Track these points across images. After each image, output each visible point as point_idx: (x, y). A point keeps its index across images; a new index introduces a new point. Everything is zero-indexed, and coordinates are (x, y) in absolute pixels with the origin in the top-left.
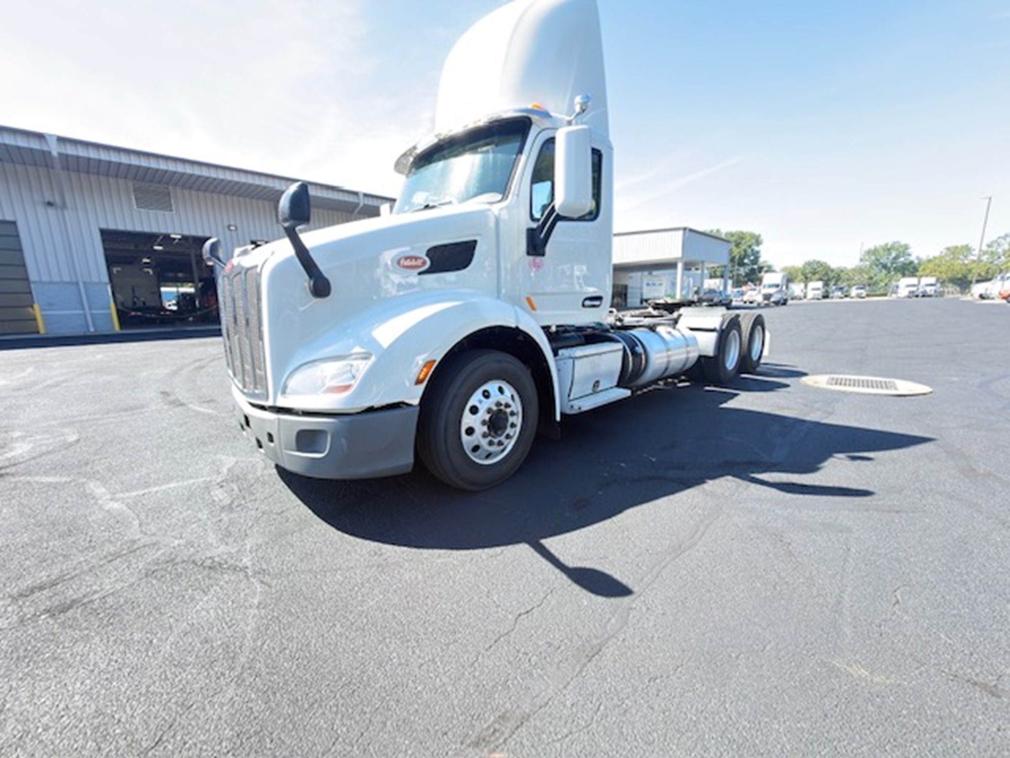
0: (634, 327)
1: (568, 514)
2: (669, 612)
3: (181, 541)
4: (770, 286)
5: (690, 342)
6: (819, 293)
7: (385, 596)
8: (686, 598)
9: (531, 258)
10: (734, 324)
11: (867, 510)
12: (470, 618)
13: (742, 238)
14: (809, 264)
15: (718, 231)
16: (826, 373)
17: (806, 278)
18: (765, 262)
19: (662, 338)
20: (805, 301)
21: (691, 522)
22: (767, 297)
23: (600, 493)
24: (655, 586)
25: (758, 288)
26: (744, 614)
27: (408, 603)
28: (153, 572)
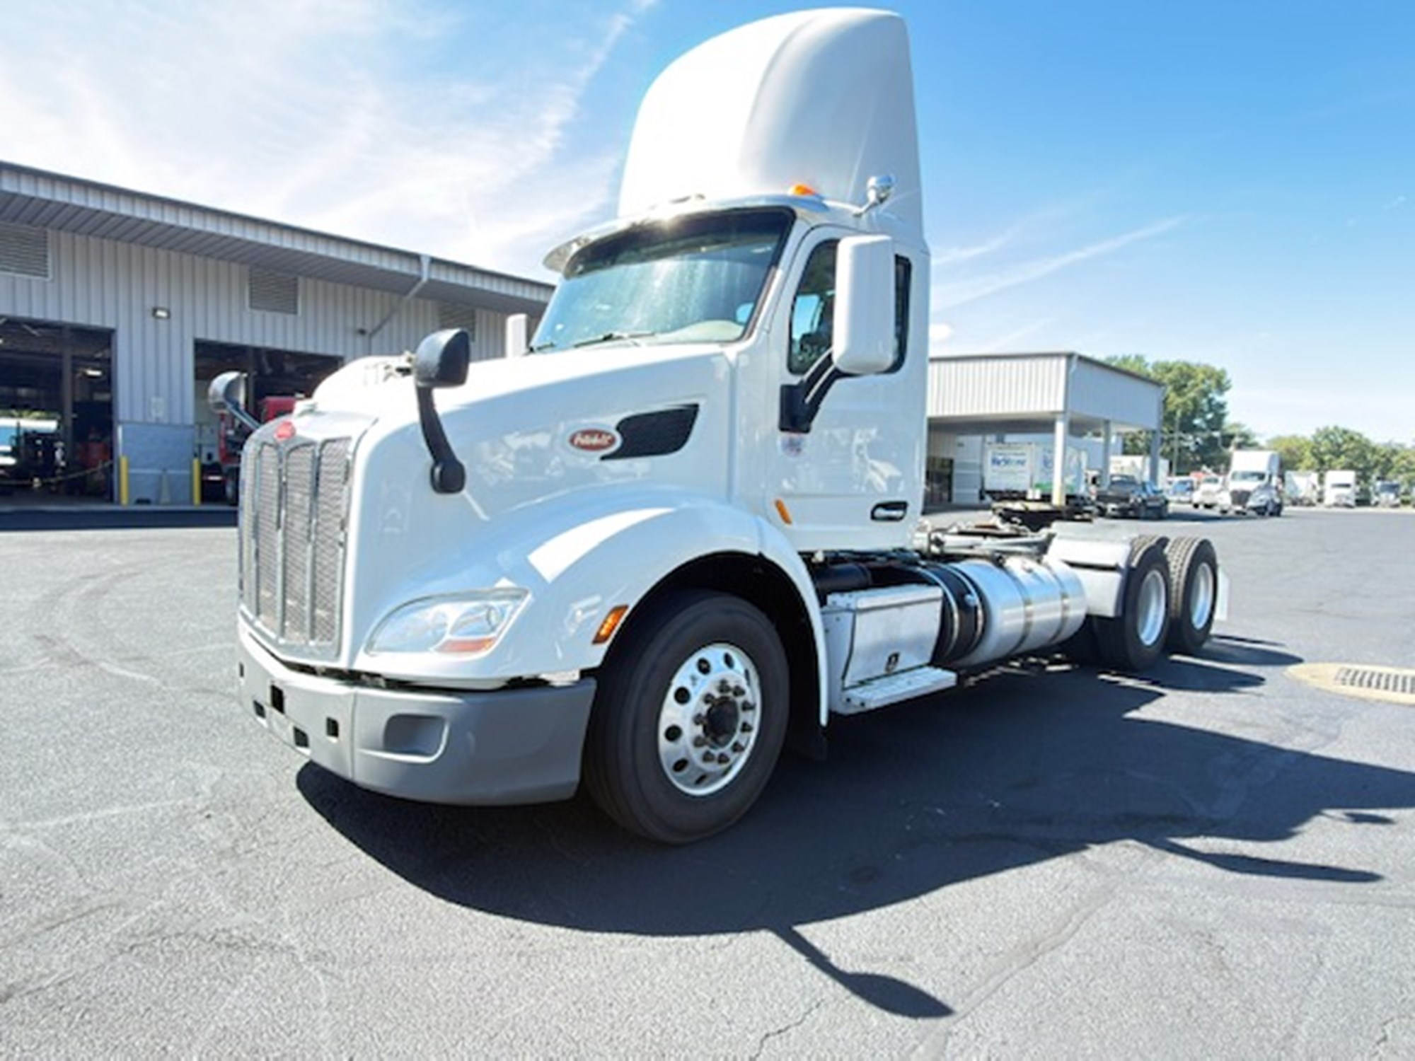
0: (967, 557)
1: (842, 888)
2: (1011, 1042)
3: (162, 902)
4: (1245, 476)
5: (1069, 590)
6: (1350, 494)
7: (538, 1000)
8: (1041, 1022)
9: (786, 435)
10: (1154, 556)
11: (1364, 903)
12: (686, 1036)
13: (1190, 377)
14: (1327, 435)
15: (1139, 359)
16: (1339, 660)
17: (1322, 462)
18: (1237, 425)
19: (1015, 579)
20: (1319, 508)
21: (1058, 909)
22: (1241, 497)
23: (898, 857)
24: (992, 1003)
25: (1221, 479)
26: (1134, 1046)
27: (580, 1011)
28: (132, 948)
